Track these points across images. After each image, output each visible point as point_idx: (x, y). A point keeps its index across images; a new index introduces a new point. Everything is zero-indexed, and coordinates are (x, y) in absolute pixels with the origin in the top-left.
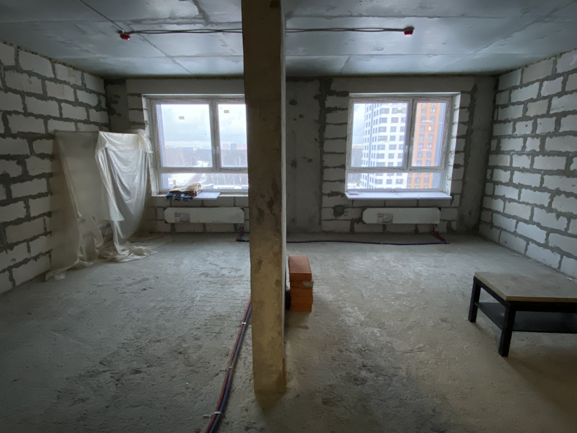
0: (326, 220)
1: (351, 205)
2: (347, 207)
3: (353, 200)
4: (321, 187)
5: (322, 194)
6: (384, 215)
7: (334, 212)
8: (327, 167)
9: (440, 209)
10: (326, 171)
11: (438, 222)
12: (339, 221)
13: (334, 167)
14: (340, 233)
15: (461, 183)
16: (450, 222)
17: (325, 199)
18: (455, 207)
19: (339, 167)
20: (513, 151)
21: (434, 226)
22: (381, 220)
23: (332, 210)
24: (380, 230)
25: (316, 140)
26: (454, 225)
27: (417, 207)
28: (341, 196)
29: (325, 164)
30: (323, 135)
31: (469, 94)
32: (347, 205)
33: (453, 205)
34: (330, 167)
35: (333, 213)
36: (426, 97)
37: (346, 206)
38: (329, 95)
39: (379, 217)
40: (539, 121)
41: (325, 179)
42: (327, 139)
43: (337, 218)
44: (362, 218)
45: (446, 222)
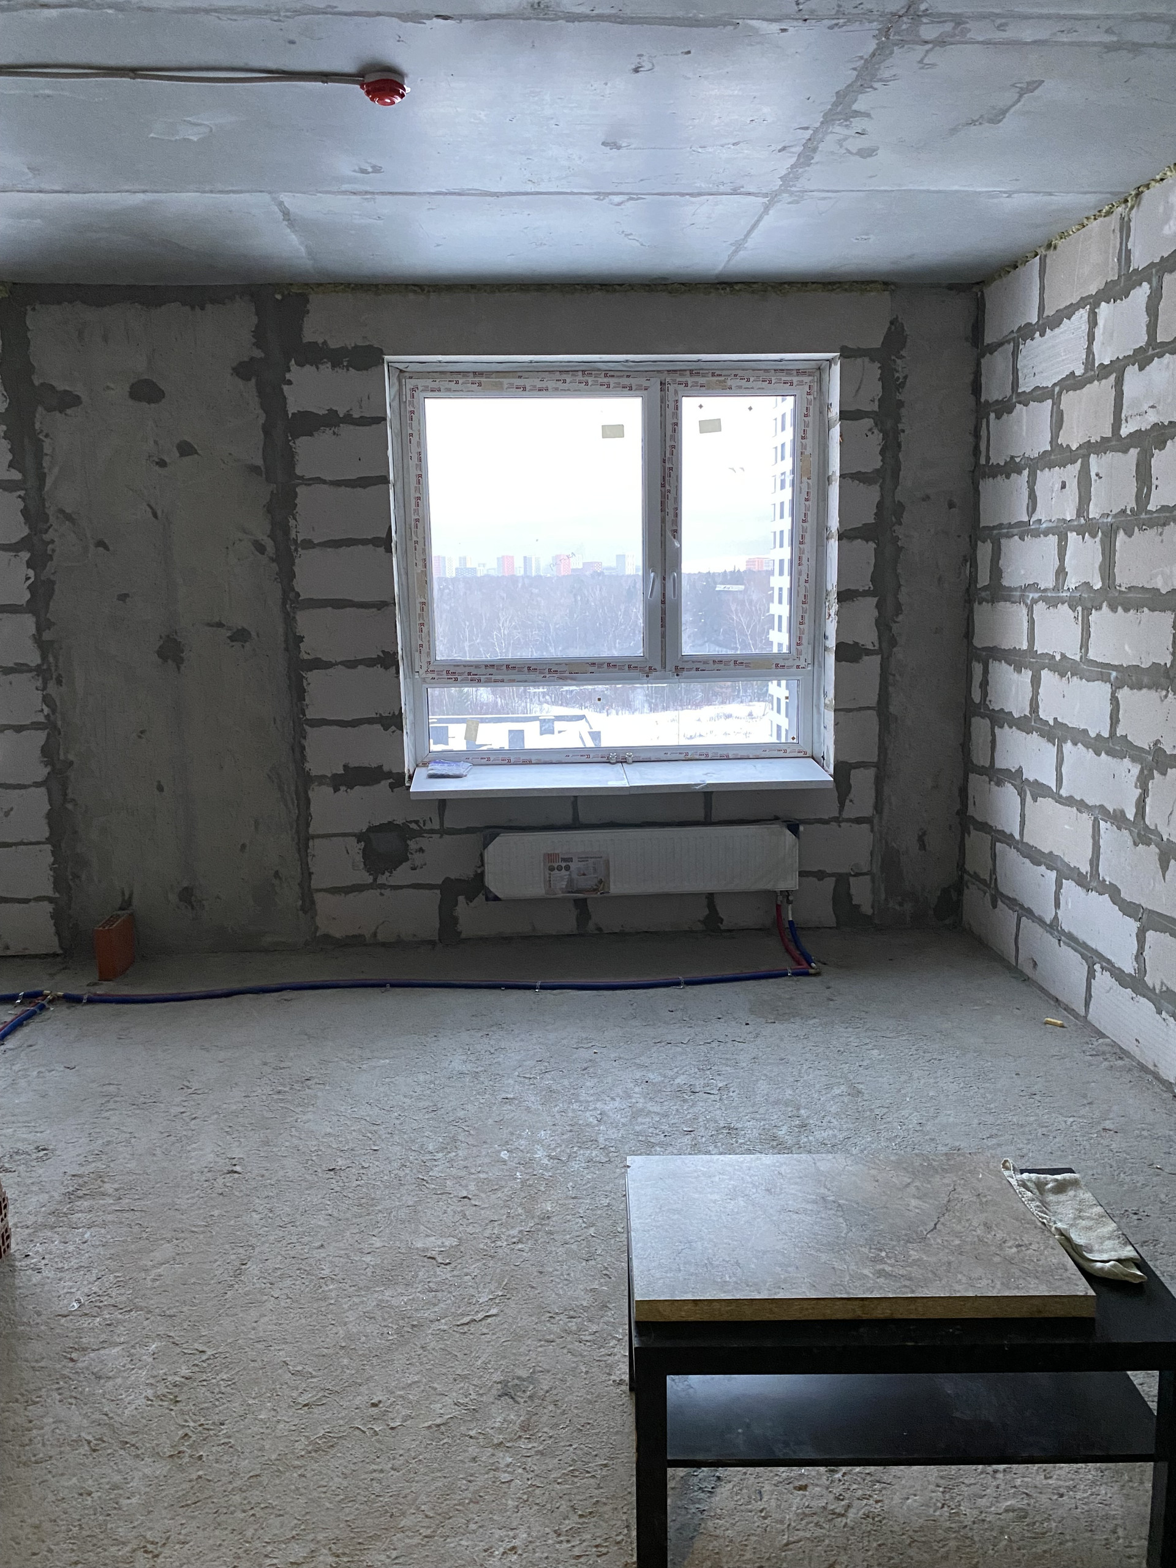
0: (334, 891)
1: (436, 826)
2: (420, 833)
3: (443, 803)
4: (299, 752)
5: (306, 780)
6: (570, 860)
7: (366, 854)
8: (317, 664)
9: (794, 828)
10: (314, 679)
11: (791, 883)
12: (387, 892)
13: (351, 664)
14: (397, 945)
15: (872, 721)
16: (842, 880)
17: (321, 797)
18: (859, 821)
19: (370, 663)
20: (1034, 587)
21: (779, 900)
22: (560, 881)
23: (356, 848)
24: (568, 923)
25: (260, 548)
26: (862, 893)
27: (707, 822)
28: (392, 787)
29: (308, 649)
30: (286, 531)
31: (872, 360)
32: (417, 822)
33: (850, 812)
34: (328, 665)
35: (359, 858)
36: (713, 375)
37: (413, 826)
38: (298, 364)
39: (552, 869)
40: (1095, 463)
41: (310, 714)
42: (308, 544)
43: (382, 879)
44: (481, 875)
45: (830, 883)
